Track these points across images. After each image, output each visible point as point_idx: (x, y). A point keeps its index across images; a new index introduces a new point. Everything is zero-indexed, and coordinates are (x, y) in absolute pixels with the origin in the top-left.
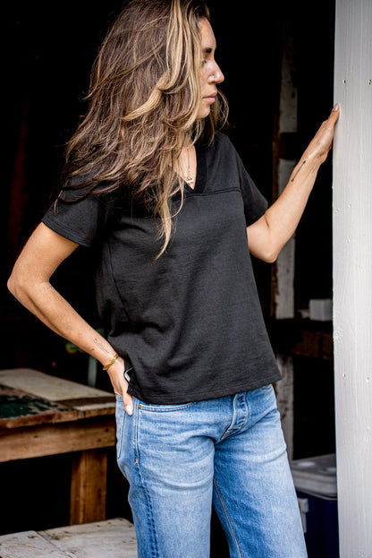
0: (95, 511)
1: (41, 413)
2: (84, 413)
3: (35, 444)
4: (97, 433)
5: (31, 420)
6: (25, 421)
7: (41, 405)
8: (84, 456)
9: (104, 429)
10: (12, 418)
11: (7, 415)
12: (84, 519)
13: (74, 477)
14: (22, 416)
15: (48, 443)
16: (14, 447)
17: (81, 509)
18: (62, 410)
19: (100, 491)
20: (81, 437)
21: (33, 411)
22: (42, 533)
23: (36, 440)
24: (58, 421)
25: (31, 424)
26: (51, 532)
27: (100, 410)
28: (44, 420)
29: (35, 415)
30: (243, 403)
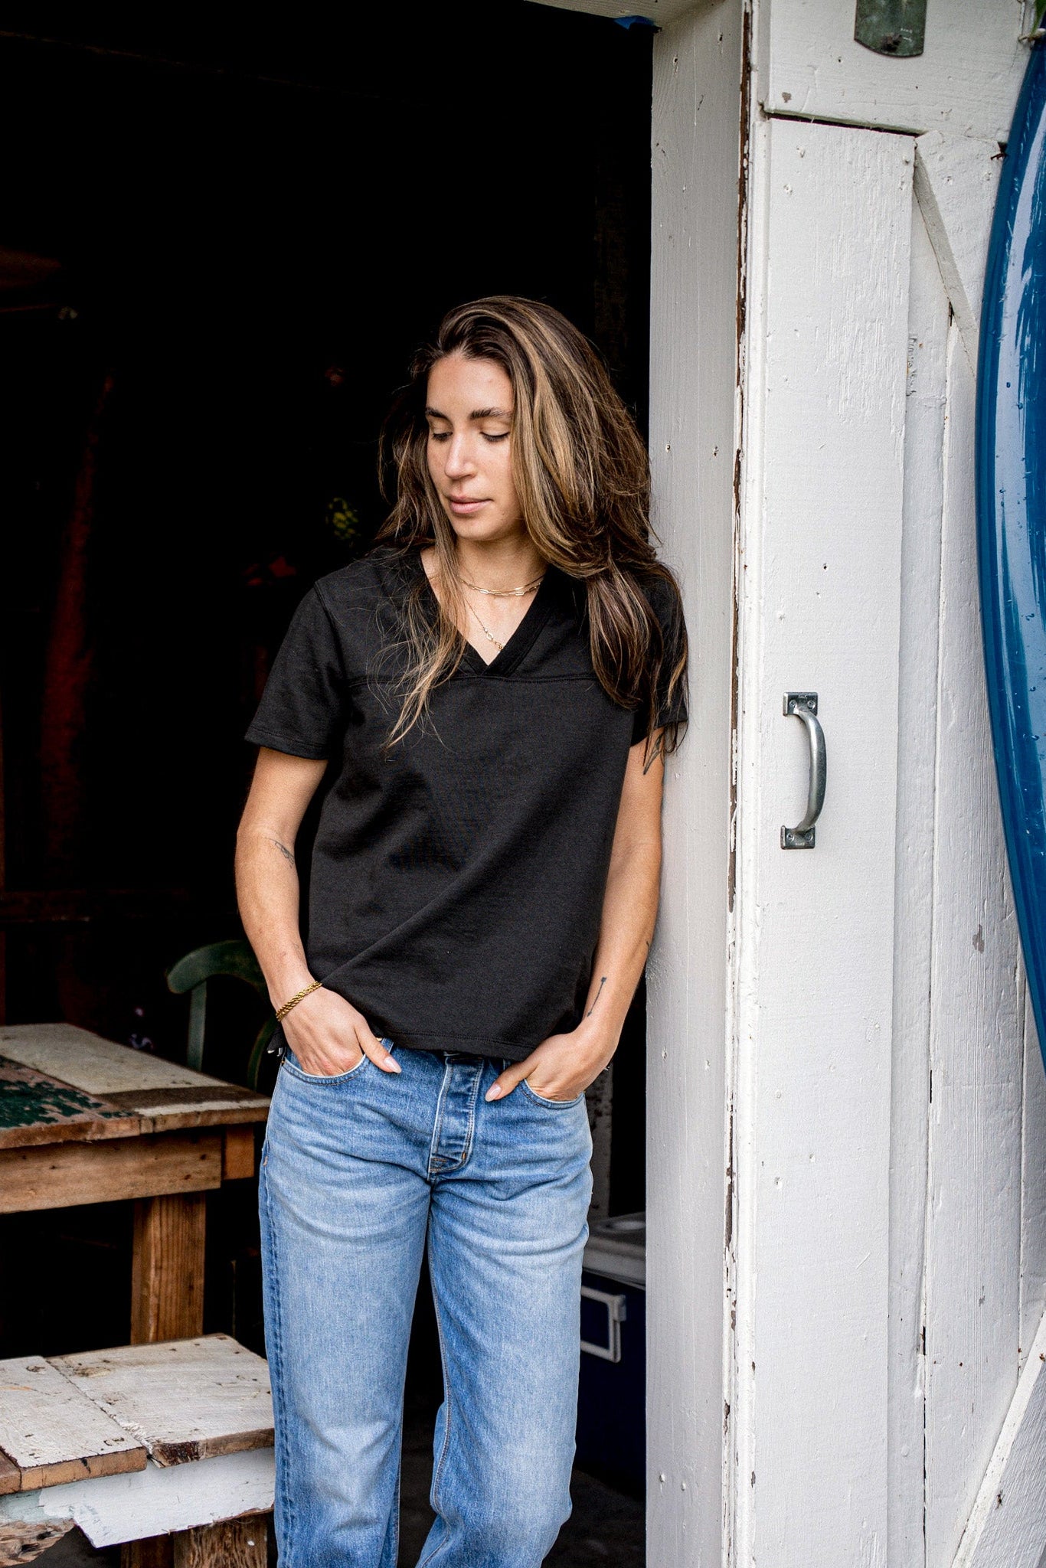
0: (179, 1317)
1: (64, 1120)
2: (154, 1121)
3: (50, 1183)
4: (182, 1163)
5: (41, 1133)
6: (30, 1136)
7: (68, 1103)
8: (156, 1208)
9: (198, 1155)
10: (3, 1129)
12: (157, 1332)
13: (137, 1249)
14: (24, 1126)
15: (79, 1181)
16: (9, 1187)
17: (152, 1312)
18: (107, 1115)
19: (191, 1277)
20: (149, 1169)
21: (50, 1115)
22: (56, 1360)
23: (55, 1173)
24: (98, 1137)
25: (40, 1141)
26: (75, 1359)
27: (186, 1116)
28: (69, 1135)
29: (49, 1125)
30: (467, 1111)
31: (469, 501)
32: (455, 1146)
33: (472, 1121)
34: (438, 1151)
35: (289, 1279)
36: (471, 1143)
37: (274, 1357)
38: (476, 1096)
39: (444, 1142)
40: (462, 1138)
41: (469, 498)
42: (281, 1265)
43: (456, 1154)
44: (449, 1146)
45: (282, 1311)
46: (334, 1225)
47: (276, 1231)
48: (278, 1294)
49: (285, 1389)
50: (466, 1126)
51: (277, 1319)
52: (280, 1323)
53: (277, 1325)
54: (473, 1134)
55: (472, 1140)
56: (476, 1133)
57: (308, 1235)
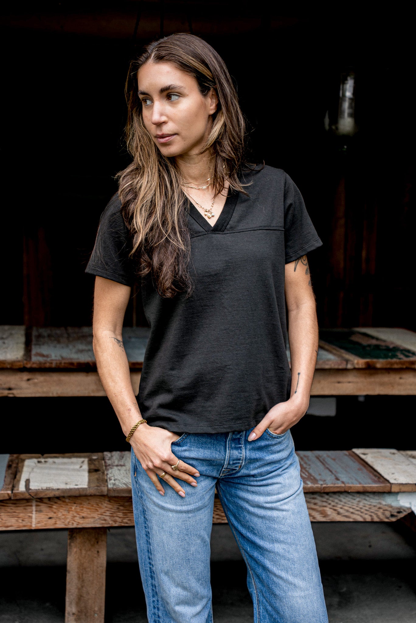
1: (405, 359)
3: (400, 384)
5: (397, 363)
6: (392, 364)
7: (407, 354)
10: (381, 360)
11: (378, 357)
14: (389, 360)
15: (411, 385)
16: (382, 384)
21: (400, 357)
22: (402, 452)
23: (402, 381)
25: (396, 366)
28: (408, 365)
29: (400, 360)
30: (241, 446)
31: (166, 136)
32: (236, 463)
33: (244, 450)
34: (227, 466)
35: (154, 532)
36: (244, 461)
37: (149, 569)
38: (244, 438)
39: (231, 463)
40: (239, 459)
41: (166, 134)
42: (149, 525)
43: (236, 467)
44: (234, 464)
45: (151, 547)
46: (177, 505)
47: (146, 508)
48: (149, 539)
49: (157, 585)
50: (241, 453)
51: (150, 551)
52: (151, 553)
53: (150, 554)
54: (244, 457)
55: (244, 459)
56: (246, 456)
57: (162, 512)
